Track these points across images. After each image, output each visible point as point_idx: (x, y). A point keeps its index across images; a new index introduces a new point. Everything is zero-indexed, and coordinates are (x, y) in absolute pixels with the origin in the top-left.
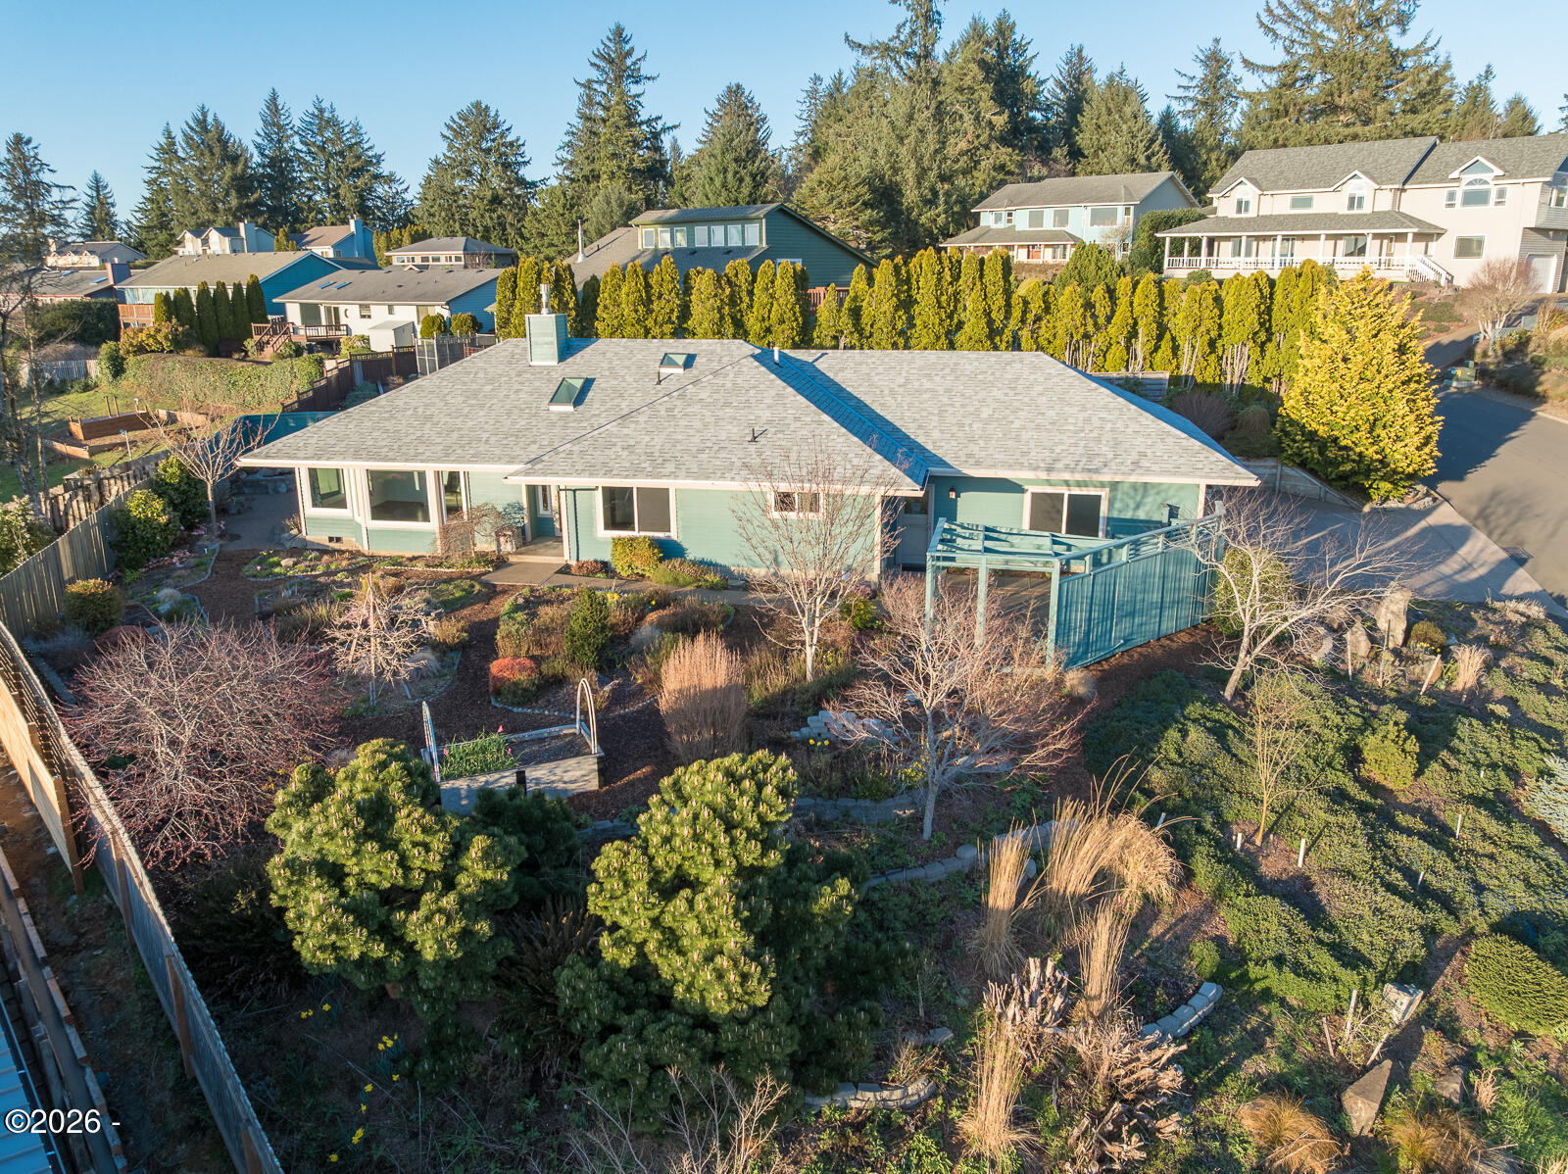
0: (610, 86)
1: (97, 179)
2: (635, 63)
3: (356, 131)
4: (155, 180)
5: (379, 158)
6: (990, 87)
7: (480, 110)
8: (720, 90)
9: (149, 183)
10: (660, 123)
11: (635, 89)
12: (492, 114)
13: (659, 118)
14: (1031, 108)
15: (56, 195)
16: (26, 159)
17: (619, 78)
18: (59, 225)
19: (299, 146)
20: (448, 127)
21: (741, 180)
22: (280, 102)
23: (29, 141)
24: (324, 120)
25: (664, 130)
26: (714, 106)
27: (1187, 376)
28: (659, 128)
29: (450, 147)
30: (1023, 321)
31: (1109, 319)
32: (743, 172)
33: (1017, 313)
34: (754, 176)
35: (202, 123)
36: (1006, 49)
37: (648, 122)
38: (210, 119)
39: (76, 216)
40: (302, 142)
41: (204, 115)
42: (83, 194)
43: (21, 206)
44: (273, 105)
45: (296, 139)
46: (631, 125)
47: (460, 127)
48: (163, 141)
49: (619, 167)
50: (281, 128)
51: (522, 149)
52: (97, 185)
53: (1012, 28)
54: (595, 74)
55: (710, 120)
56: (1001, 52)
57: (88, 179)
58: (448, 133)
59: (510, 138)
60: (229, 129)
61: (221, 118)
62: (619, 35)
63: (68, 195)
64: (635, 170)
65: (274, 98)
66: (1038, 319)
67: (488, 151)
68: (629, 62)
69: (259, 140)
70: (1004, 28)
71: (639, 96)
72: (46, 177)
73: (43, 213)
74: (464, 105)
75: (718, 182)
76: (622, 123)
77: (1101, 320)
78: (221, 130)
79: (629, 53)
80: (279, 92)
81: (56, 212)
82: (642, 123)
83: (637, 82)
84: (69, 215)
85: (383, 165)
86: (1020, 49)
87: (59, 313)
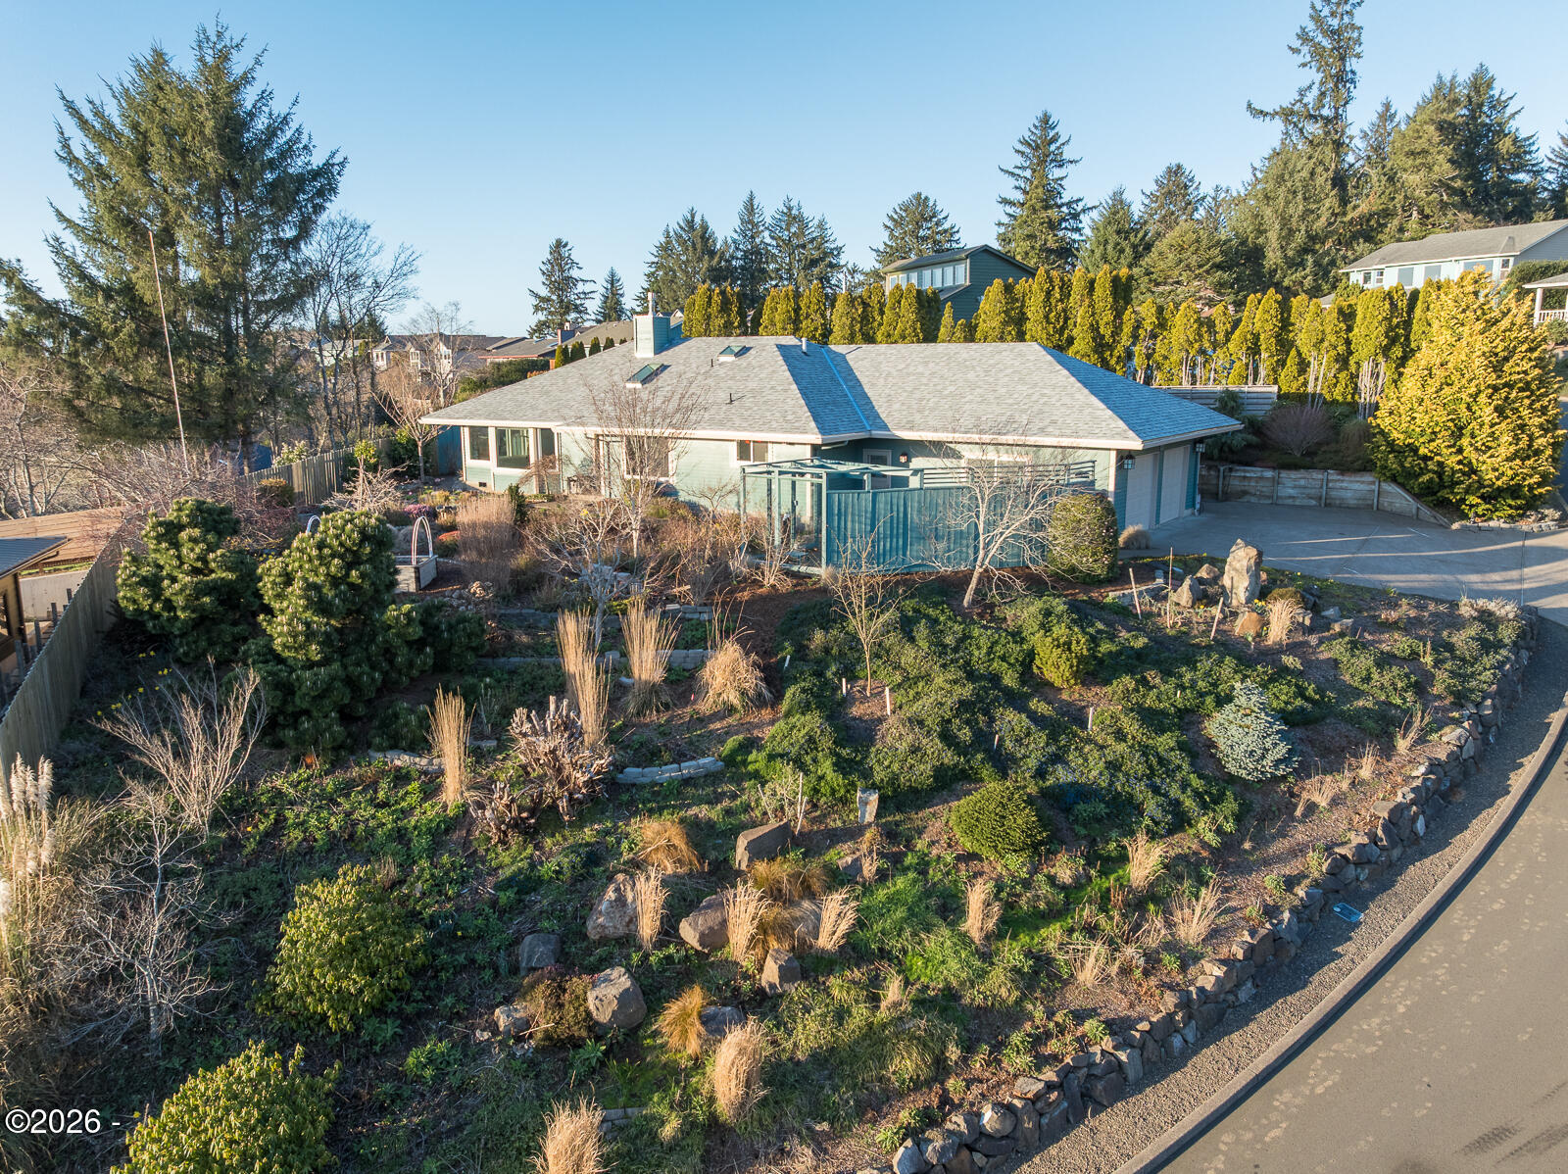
0: (1034, 171)
1: (613, 275)
2: (1058, 148)
3: (821, 225)
4: (653, 274)
5: (839, 249)
6: (1448, 149)
7: (921, 201)
8: (1159, 171)
9: (648, 276)
10: (1081, 204)
11: (1057, 173)
12: (931, 204)
13: (1080, 200)
14: (1516, 170)
15: (580, 287)
16: (562, 258)
17: (1042, 162)
18: (580, 312)
19: (768, 240)
20: (891, 218)
21: (1122, 251)
22: (756, 202)
23: (566, 245)
24: (792, 217)
25: (1084, 211)
26: (1152, 188)
27: (1314, 395)
28: (1079, 209)
29: (892, 236)
30: (1135, 337)
31: (1228, 335)
32: (1124, 244)
33: (1127, 329)
34: (1134, 247)
35: (690, 223)
36: (1481, 105)
37: (1069, 204)
38: (698, 219)
39: (593, 306)
40: (772, 238)
41: (693, 216)
42: (600, 288)
43: (554, 297)
44: (750, 207)
45: (766, 234)
46: (1047, 207)
47: (901, 217)
48: (663, 240)
49: (1033, 247)
50: (755, 225)
51: (956, 237)
52: (613, 280)
53: (1489, 85)
54: (1019, 160)
55: (1147, 202)
56: (1475, 109)
57: (606, 274)
58: (890, 224)
59: (946, 226)
60: (712, 226)
61: (706, 218)
62: (1045, 122)
63: (588, 288)
64: (1050, 251)
65: (751, 199)
66: (1154, 336)
67: (924, 239)
68: (1053, 147)
69: (736, 236)
70: (1481, 83)
71: (1062, 179)
72: (575, 273)
73: (569, 302)
74: (906, 196)
75: (1098, 254)
76: (1038, 206)
77: (1220, 337)
78: (705, 227)
79: (1054, 140)
80: (755, 194)
81: (578, 302)
82: (1063, 205)
83: (1061, 166)
84: (588, 303)
85: (842, 256)
86: (1499, 105)
87: (513, 368)
